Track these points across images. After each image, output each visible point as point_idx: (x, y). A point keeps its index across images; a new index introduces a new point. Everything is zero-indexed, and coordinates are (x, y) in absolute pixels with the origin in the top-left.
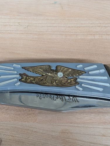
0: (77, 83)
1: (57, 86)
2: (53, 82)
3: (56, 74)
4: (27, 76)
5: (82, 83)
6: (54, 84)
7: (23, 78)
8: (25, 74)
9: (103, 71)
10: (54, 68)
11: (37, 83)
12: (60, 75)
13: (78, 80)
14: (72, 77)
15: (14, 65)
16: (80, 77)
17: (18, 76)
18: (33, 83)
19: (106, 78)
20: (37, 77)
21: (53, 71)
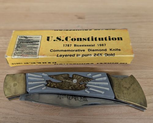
0: (86, 87)
1: (72, 89)
2: (69, 87)
3: (72, 81)
4: (51, 82)
5: (90, 87)
6: (70, 88)
7: (49, 84)
8: (50, 81)
9: (105, 78)
10: (71, 76)
11: (58, 88)
12: (75, 81)
13: (87, 85)
14: (83, 83)
15: (43, 74)
16: (89, 83)
17: (45, 82)
18: (55, 88)
19: (107, 84)
20: (58, 83)
21: (70, 78)
